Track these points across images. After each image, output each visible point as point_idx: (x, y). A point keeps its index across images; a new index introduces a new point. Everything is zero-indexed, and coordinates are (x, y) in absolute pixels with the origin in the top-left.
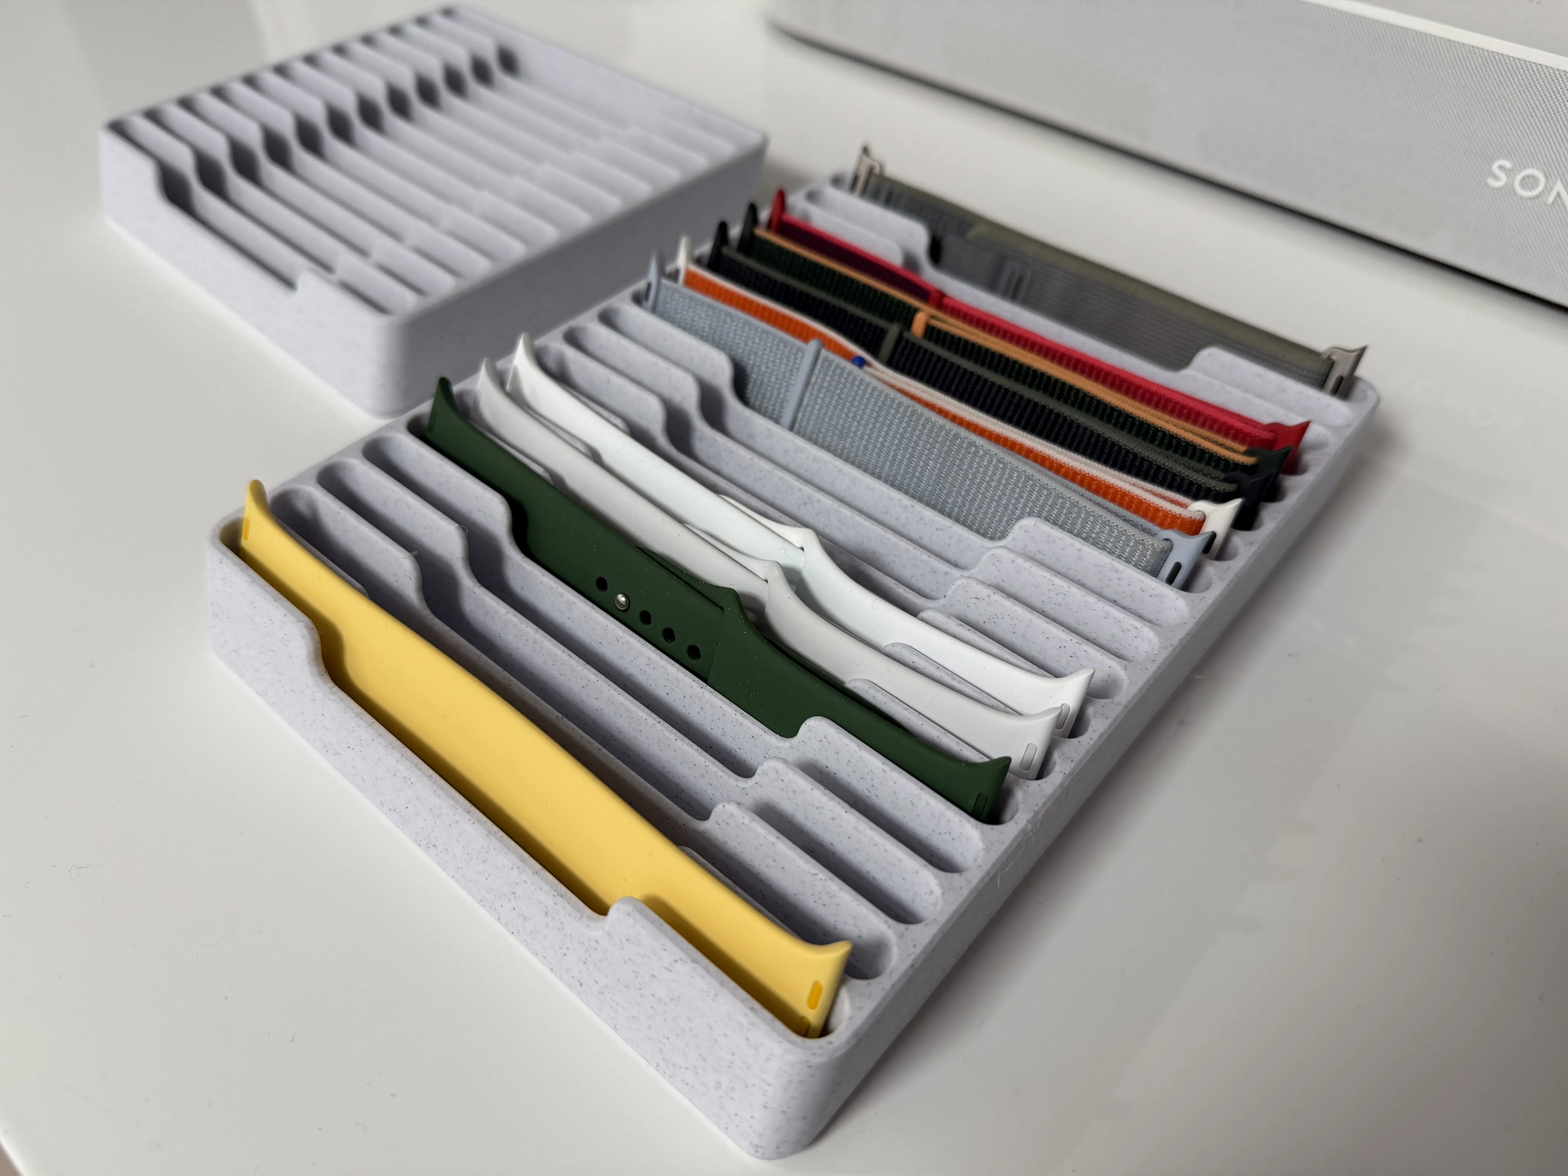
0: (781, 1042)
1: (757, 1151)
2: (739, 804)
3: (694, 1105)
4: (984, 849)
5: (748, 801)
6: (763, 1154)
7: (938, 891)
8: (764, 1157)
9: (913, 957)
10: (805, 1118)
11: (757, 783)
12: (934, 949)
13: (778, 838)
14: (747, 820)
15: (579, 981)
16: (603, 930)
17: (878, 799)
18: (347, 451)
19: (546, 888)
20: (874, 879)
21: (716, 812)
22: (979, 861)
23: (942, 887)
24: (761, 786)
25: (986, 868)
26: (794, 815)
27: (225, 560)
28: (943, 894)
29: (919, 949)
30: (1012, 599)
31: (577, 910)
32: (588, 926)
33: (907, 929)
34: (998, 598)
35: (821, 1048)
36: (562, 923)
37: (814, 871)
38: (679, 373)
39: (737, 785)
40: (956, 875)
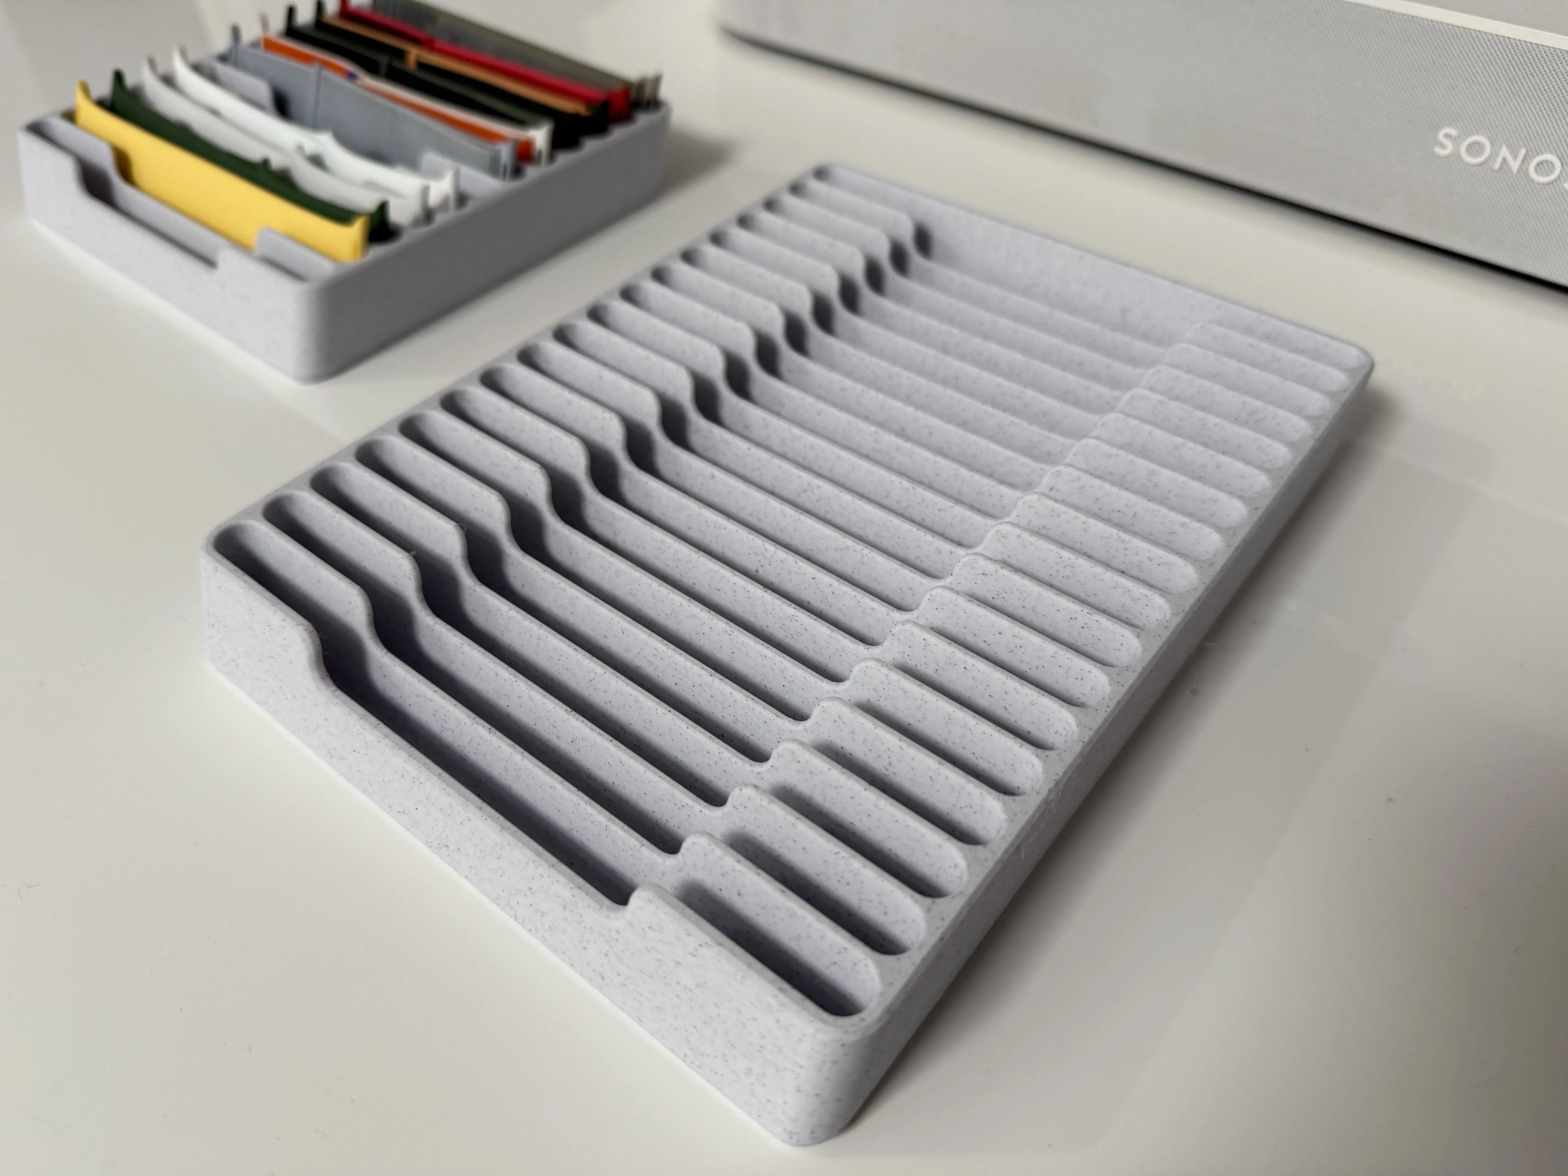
0: (812, 1021)
1: (791, 1138)
2: (756, 787)
3: (724, 1094)
4: (1007, 820)
5: (765, 785)
6: (798, 1140)
7: (962, 864)
8: (799, 1144)
9: (942, 930)
10: (839, 1100)
11: (772, 766)
12: (962, 922)
13: (797, 818)
14: (765, 802)
15: (600, 974)
16: (625, 919)
17: (895, 776)
18: (339, 456)
19: (563, 880)
20: (897, 856)
21: (733, 795)
22: (1003, 832)
23: (966, 859)
24: (777, 769)
25: (1010, 839)
26: (811, 797)
27: (220, 567)
28: (968, 866)
29: (947, 923)
30: (1019, 573)
31: (597, 901)
32: (608, 916)
33: (934, 902)
34: (1005, 572)
35: (853, 1025)
36: (581, 916)
37: (836, 849)
38: (671, 366)
39: (752, 770)
40: (980, 847)
